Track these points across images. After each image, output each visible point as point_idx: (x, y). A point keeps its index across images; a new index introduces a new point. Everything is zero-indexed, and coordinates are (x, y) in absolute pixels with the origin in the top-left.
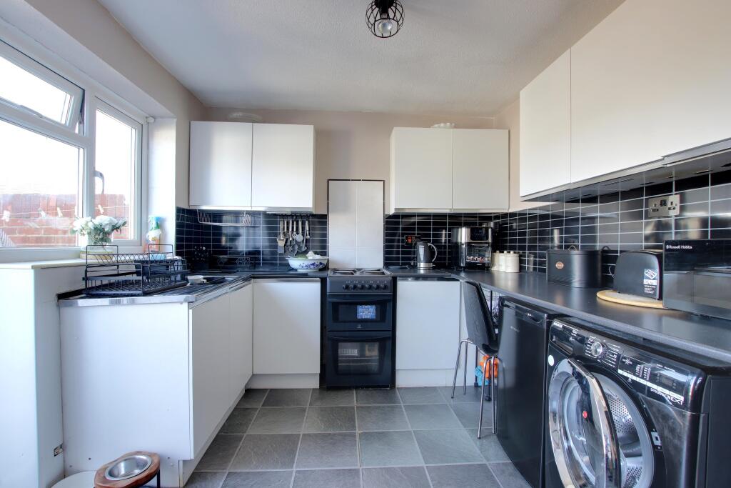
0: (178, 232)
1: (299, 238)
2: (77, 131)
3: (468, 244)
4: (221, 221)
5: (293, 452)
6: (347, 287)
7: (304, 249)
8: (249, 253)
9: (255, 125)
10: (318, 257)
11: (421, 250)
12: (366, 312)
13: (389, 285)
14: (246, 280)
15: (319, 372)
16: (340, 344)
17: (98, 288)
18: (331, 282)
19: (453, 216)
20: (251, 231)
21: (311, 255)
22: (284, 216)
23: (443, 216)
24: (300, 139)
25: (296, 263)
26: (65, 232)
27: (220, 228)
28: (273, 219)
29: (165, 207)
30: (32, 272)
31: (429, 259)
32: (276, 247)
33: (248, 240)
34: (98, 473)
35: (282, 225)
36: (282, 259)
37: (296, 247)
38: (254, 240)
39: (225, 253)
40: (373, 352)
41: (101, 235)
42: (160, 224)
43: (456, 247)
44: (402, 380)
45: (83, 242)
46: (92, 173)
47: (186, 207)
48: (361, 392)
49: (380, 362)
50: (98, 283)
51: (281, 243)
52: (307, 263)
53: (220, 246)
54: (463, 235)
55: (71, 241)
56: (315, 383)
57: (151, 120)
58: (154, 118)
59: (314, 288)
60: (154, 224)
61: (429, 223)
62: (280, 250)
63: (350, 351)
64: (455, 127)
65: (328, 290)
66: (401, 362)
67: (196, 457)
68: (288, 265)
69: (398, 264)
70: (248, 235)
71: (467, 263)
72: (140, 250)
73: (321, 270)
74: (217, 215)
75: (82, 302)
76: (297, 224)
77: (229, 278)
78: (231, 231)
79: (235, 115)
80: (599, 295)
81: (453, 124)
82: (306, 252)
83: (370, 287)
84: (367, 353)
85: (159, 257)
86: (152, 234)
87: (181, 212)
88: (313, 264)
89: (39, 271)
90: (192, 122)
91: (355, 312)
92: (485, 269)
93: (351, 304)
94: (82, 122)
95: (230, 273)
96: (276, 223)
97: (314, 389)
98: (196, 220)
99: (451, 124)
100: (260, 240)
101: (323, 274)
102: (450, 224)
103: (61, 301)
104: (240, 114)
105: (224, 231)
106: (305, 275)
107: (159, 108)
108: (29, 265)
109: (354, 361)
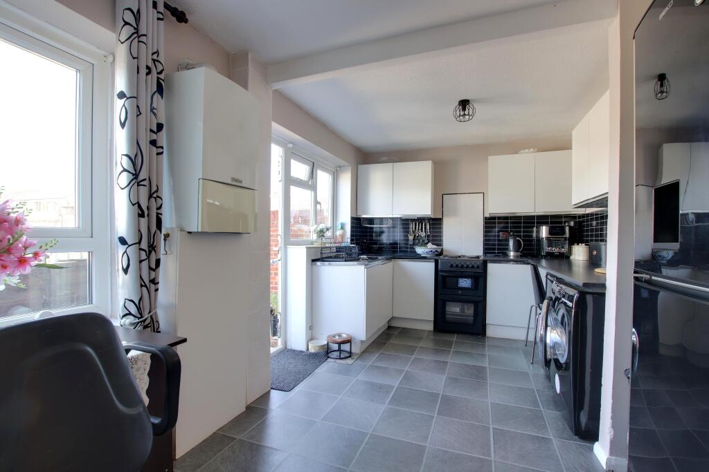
0: (352, 231)
1: (423, 234)
2: (310, 183)
3: (547, 238)
4: (373, 224)
5: (414, 351)
6: (452, 266)
7: (426, 241)
8: (390, 244)
9: (395, 164)
10: (435, 246)
11: (511, 243)
12: (465, 283)
13: (480, 266)
14: (388, 259)
15: (432, 319)
16: (447, 303)
17: (325, 258)
18: (442, 263)
19: (539, 217)
20: (392, 230)
21: (430, 245)
22: (413, 220)
23: (533, 217)
24: (423, 170)
25: (420, 250)
26: (306, 232)
27: (372, 228)
28: (406, 222)
29: (345, 217)
30: (305, 249)
31: (517, 249)
32: (408, 240)
33: (389, 236)
34: (328, 337)
35: (412, 226)
36: (411, 248)
37: (421, 241)
38: (394, 236)
39: (376, 244)
40: (469, 311)
41: (321, 233)
42: (342, 228)
43: (539, 240)
44: (490, 332)
45: (314, 237)
46: (317, 203)
47: (355, 216)
48: (461, 335)
49: (474, 317)
50: (326, 256)
51: (411, 238)
52: (427, 250)
53: (372, 240)
54: (544, 231)
55: (308, 236)
56: (430, 327)
57: (338, 169)
58: (340, 167)
59: (430, 266)
60: (340, 227)
61: (520, 223)
62: (411, 242)
63: (454, 309)
64: (538, 151)
65: (439, 267)
66: (490, 319)
67: (367, 340)
68: (415, 252)
69: (494, 253)
70: (389, 232)
71: (547, 253)
72: (332, 241)
73: (437, 255)
74: (371, 221)
75: (318, 263)
76: (422, 225)
77: (380, 258)
78: (378, 230)
79: (383, 159)
80: (596, 270)
81: (536, 149)
82: (427, 243)
83: (467, 267)
84: (466, 311)
85: (343, 245)
86: (339, 233)
87: (353, 219)
88: (431, 251)
89: (308, 249)
90: (359, 166)
91: (457, 283)
92: (565, 258)
93: (455, 277)
94: (312, 178)
95: (380, 256)
96: (408, 224)
97: (430, 331)
98: (360, 224)
99: (534, 148)
100: (398, 236)
101: (437, 258)
102: (537, 223)
103: (314, 263)
104: (386, 158)
105: (375, 230)
106: (425, 258)
107: (342, 162)
108: (305, 247)
109: (456, 315)
